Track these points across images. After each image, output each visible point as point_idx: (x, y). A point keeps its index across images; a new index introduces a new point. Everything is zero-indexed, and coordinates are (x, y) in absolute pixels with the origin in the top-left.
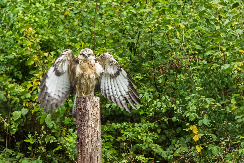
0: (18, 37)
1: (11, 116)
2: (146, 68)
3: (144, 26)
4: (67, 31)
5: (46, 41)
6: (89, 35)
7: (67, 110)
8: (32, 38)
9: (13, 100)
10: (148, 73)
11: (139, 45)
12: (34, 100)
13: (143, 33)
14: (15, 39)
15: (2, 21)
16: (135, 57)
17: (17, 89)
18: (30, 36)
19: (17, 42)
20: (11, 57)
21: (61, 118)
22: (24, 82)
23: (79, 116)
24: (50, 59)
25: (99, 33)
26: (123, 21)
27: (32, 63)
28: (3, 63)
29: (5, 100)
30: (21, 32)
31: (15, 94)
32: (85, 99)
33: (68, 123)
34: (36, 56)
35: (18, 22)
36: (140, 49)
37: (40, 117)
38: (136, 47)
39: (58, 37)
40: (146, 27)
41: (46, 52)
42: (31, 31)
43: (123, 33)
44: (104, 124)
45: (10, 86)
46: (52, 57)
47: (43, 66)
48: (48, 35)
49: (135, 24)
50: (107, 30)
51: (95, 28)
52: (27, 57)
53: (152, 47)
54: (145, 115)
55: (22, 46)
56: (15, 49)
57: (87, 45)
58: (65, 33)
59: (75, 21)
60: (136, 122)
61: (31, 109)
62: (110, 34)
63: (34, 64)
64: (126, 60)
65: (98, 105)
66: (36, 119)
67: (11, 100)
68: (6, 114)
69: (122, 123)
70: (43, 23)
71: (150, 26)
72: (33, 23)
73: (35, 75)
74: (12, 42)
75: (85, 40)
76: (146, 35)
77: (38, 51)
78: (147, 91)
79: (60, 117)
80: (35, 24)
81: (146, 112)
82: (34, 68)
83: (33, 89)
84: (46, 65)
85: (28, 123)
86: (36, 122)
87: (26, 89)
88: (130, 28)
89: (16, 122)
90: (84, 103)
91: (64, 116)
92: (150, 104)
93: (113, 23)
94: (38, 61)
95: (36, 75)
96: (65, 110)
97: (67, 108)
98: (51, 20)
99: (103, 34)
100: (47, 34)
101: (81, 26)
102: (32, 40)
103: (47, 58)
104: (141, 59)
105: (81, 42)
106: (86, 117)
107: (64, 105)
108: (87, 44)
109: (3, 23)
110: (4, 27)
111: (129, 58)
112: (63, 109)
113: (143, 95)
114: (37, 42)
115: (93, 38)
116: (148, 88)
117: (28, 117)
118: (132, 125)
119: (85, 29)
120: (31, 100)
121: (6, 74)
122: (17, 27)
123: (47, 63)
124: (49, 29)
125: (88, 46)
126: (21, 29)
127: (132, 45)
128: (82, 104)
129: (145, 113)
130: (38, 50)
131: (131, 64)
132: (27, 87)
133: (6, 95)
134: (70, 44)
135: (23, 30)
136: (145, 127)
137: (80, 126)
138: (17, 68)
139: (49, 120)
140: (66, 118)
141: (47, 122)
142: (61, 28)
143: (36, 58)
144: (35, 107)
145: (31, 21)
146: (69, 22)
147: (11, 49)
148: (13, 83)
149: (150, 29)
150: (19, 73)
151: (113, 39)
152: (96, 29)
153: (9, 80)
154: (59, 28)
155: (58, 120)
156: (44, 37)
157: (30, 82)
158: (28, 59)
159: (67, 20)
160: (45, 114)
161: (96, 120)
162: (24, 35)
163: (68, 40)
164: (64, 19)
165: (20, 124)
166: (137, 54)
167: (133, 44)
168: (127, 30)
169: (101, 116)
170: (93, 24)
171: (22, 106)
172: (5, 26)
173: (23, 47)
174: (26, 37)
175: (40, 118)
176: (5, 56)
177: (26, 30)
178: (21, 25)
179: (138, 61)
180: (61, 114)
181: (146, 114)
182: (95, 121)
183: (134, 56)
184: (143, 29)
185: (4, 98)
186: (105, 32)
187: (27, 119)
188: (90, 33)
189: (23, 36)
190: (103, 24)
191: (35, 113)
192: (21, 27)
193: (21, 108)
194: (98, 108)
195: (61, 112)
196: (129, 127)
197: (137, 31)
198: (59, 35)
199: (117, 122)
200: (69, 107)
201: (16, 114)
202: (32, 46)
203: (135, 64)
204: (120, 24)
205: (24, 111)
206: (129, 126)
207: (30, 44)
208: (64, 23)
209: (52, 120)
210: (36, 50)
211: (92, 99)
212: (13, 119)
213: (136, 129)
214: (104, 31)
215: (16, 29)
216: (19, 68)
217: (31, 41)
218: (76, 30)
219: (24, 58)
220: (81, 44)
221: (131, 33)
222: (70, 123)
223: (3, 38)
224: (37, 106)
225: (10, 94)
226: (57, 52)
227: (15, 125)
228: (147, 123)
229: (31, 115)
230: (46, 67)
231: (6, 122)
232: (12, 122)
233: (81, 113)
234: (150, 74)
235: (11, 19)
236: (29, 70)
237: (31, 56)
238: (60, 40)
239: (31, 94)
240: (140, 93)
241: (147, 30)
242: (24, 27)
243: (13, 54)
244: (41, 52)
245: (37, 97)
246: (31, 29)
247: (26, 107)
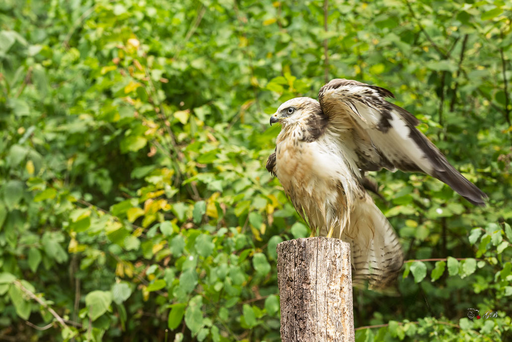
0: (95, 65)
1: (83, 305)
2: (488, 149)
3: (479, 20)
4: (243, 42)
5: (182, 77)
6: (309, 52)
7: (249, 285)
8: (137, 70)
9: (85, 257)
10: (495, 165)
11: (466, 76)
12: (148, 256)
13: (477, 41)
14: (87, 74)
15: (48, 22)
16: (453, 114)
17: (97, 223)
18: (132, 63)
19: (94, 81)
20: (76, 127)
21: (230, 309)
22: (117, 203)
23: (288, 300)
24: (194, 128)
25: (341, 46)
26: (414, 7)
27: (141, 143)
28: (54, 146)
29: (62, 258)
30: (106, 53)
31: (91, 240)
32: (304, 248)
33: (255, 323)
34: (150, 122)
35: (97, 21)
36: (468, 89)
37: (168, 306)
38: (457, 85)
39: (217, 62)
40: (486, 20)
41: (181, 109)
42: (135, 48)
43: (416, 44)
44: (364, 325)
45: (78, 215)
46: (200, 123)
47: (172, 152)
48: (185, 58)
49: (450, 14)
50: (364, 35)
51: (326, 29)
52: (126, 127)
53: (505, 81)
54: (490, 293)
55: (108, 93)
56: (90, 102)
57: (306, 82)
58: (236, 49)
59: (264, 13)
60: (463, 317)
61: (141, 283)
62: (376, 46)
63: (147, 148)
64: (427, 124)
65: (345, 266)
66: (154, 312)
67: (81, 257)
68: (66, 302)
69: (420, 321)
70: (170, 23)
71: (496, 19)
72: (139, 24)
73: (150, 180)
74: (80, 81)
75: (297, 68)
76: (486, 45)
77: (159, 106)
78: (495, 219)
79: (229, 306)
80: (148, 26)
81: (492, 283)
82: (146, 158)
83: (146, 222)
84: (184, 149)
85: (132, 326)
86: (156, 322)
87: (124, 225)
88: (436, 27)
89: (97, 323)
90: (302, 260)
91: (240, 303)
92: (507, 258)
93: (382, 13)
94: (157, 138)
95: (155, 180)
96: (245, 282)
97: (249, 278)
98: (193, 13)
99: (354, 48)
100: (182, 54)
101: (283, 27)
102: (140, 76)
103: (186, 128)
104: (473, 122)
105: (287, 75)
106: (310, 304)
107: (241, 269)
108: (304, 80)
109: (51, 26)
110: (54, 40)
111: (437, 118)
112: (238, 282)
113: (483, 233)
114: (153, 81)
115: (321, 63)
116: (497, 209)
117: (133, 309)
118: (451, 324)
119: (296, 34)
120: (139, 254)
121: (63, 180)
122: (93, 37)
123: (185, 142)
124: (190, 40)
125: (308, 85)
126: (106, 43)
127: (443, 77)
128: (296, 265)
129: (492, 286)
130: (157, 102)
131: (442, 136)
132: (126, 218)
133: (65, 244)
134: (254, 81)
135: (110, 46)
136: (492, 330)
137: (291, 332)
138: (95, 161)
139: (196, 316)
140: (246, 307)
141: (190, 323)
142: (224, 35)
143: (151, 127)
144: (152, 278)
145: (134, 17)
146: (250, 16)
147: (75, 103)
148: (84, 206)
149: (499, 27)
150: (101, 175)
151: (384, 61)
152: (331, 33)
153: (74, 198)
154: (218, 34)
155: (223, 315)
156: (175, 65)
157: (135, 202)
158: (128, 133)
159: (241, 8)
160: (184, 299)
161: (340, 312)
162: (116, 60)
163: (245, 70)
164: (233, 8)
165: (110, 329)
166: (460, 104)
167: (447, 76)
168: (426, 34)
169: (355, 300)
170: (320, 18)
171: (113, 275)
172: (56, 35)
173: (114, 95)
174: (120, 66)
175: (169, 310)
176: (58, 124)
177: (121, 45)
178: (106, 30)
179: (463, 126)
180: (232, 297)
181: (494, 291)
182: (334, 314)
183: (452, 110)
184: (475, 28)
185: (58, 253)
186: (359, 41)
187: (130, 315)
188: (313, 46)
189: (110, 63)
190: (351, 17)
191: (154, 294)
192: (105, 38)
193: (110, 280)
194: (343, 275)
195: (234, 291)
196: (441, 333)
197: (457, 35)
198: (218, 55)
199: (404, 317)
200: (255, 273)
201: (96, 299)
202: (140, 94)
203: (456, 138)
204: (404, 17)
205: (121, 291)
206: (443, 330)
207: (131, 85)
208: (231, 19)
209: (204, 317)
210: (152, 103)
211: (326, 248)
212: (87, 316)
213: (464, 336)
214: (354, 39)
215: (89, 44)
216: (101, 160)
217: (135, 79)
218: (269, 38)
219: (117, 129)
220: (285, 82)
221: (439, 41)
222: (260, 322)
223: (52, 72)
224: (159, 275)
225: (77, 238)
226: (215, 110)
227: (95, 334)
228: (499, 317)
229: (142, 301)
230: (181, 155)
231: (67, 324)
232: (86, 325)
233: (292, 292)
234: (502, 166)
235: (75, 15)
236: (132, 167)
237: (138, 123)
238: (221, 71)
239: (140, 238)
240: (474, 227)
241: (490, 31)
242: (114, 37)
243: (83, 120)
244: (167, 110)
245: (157, 247)
246: (134, 42)
247: (125, 278)
